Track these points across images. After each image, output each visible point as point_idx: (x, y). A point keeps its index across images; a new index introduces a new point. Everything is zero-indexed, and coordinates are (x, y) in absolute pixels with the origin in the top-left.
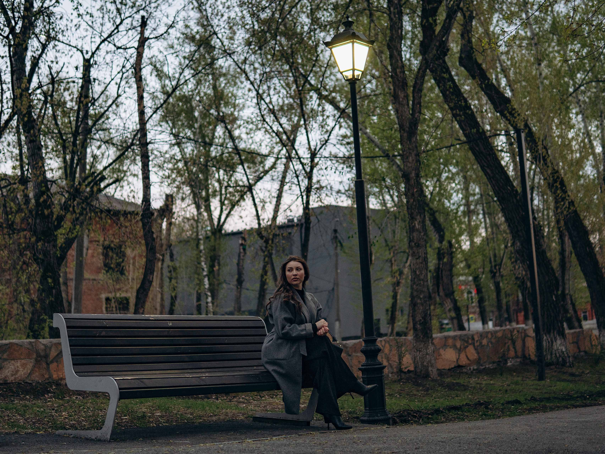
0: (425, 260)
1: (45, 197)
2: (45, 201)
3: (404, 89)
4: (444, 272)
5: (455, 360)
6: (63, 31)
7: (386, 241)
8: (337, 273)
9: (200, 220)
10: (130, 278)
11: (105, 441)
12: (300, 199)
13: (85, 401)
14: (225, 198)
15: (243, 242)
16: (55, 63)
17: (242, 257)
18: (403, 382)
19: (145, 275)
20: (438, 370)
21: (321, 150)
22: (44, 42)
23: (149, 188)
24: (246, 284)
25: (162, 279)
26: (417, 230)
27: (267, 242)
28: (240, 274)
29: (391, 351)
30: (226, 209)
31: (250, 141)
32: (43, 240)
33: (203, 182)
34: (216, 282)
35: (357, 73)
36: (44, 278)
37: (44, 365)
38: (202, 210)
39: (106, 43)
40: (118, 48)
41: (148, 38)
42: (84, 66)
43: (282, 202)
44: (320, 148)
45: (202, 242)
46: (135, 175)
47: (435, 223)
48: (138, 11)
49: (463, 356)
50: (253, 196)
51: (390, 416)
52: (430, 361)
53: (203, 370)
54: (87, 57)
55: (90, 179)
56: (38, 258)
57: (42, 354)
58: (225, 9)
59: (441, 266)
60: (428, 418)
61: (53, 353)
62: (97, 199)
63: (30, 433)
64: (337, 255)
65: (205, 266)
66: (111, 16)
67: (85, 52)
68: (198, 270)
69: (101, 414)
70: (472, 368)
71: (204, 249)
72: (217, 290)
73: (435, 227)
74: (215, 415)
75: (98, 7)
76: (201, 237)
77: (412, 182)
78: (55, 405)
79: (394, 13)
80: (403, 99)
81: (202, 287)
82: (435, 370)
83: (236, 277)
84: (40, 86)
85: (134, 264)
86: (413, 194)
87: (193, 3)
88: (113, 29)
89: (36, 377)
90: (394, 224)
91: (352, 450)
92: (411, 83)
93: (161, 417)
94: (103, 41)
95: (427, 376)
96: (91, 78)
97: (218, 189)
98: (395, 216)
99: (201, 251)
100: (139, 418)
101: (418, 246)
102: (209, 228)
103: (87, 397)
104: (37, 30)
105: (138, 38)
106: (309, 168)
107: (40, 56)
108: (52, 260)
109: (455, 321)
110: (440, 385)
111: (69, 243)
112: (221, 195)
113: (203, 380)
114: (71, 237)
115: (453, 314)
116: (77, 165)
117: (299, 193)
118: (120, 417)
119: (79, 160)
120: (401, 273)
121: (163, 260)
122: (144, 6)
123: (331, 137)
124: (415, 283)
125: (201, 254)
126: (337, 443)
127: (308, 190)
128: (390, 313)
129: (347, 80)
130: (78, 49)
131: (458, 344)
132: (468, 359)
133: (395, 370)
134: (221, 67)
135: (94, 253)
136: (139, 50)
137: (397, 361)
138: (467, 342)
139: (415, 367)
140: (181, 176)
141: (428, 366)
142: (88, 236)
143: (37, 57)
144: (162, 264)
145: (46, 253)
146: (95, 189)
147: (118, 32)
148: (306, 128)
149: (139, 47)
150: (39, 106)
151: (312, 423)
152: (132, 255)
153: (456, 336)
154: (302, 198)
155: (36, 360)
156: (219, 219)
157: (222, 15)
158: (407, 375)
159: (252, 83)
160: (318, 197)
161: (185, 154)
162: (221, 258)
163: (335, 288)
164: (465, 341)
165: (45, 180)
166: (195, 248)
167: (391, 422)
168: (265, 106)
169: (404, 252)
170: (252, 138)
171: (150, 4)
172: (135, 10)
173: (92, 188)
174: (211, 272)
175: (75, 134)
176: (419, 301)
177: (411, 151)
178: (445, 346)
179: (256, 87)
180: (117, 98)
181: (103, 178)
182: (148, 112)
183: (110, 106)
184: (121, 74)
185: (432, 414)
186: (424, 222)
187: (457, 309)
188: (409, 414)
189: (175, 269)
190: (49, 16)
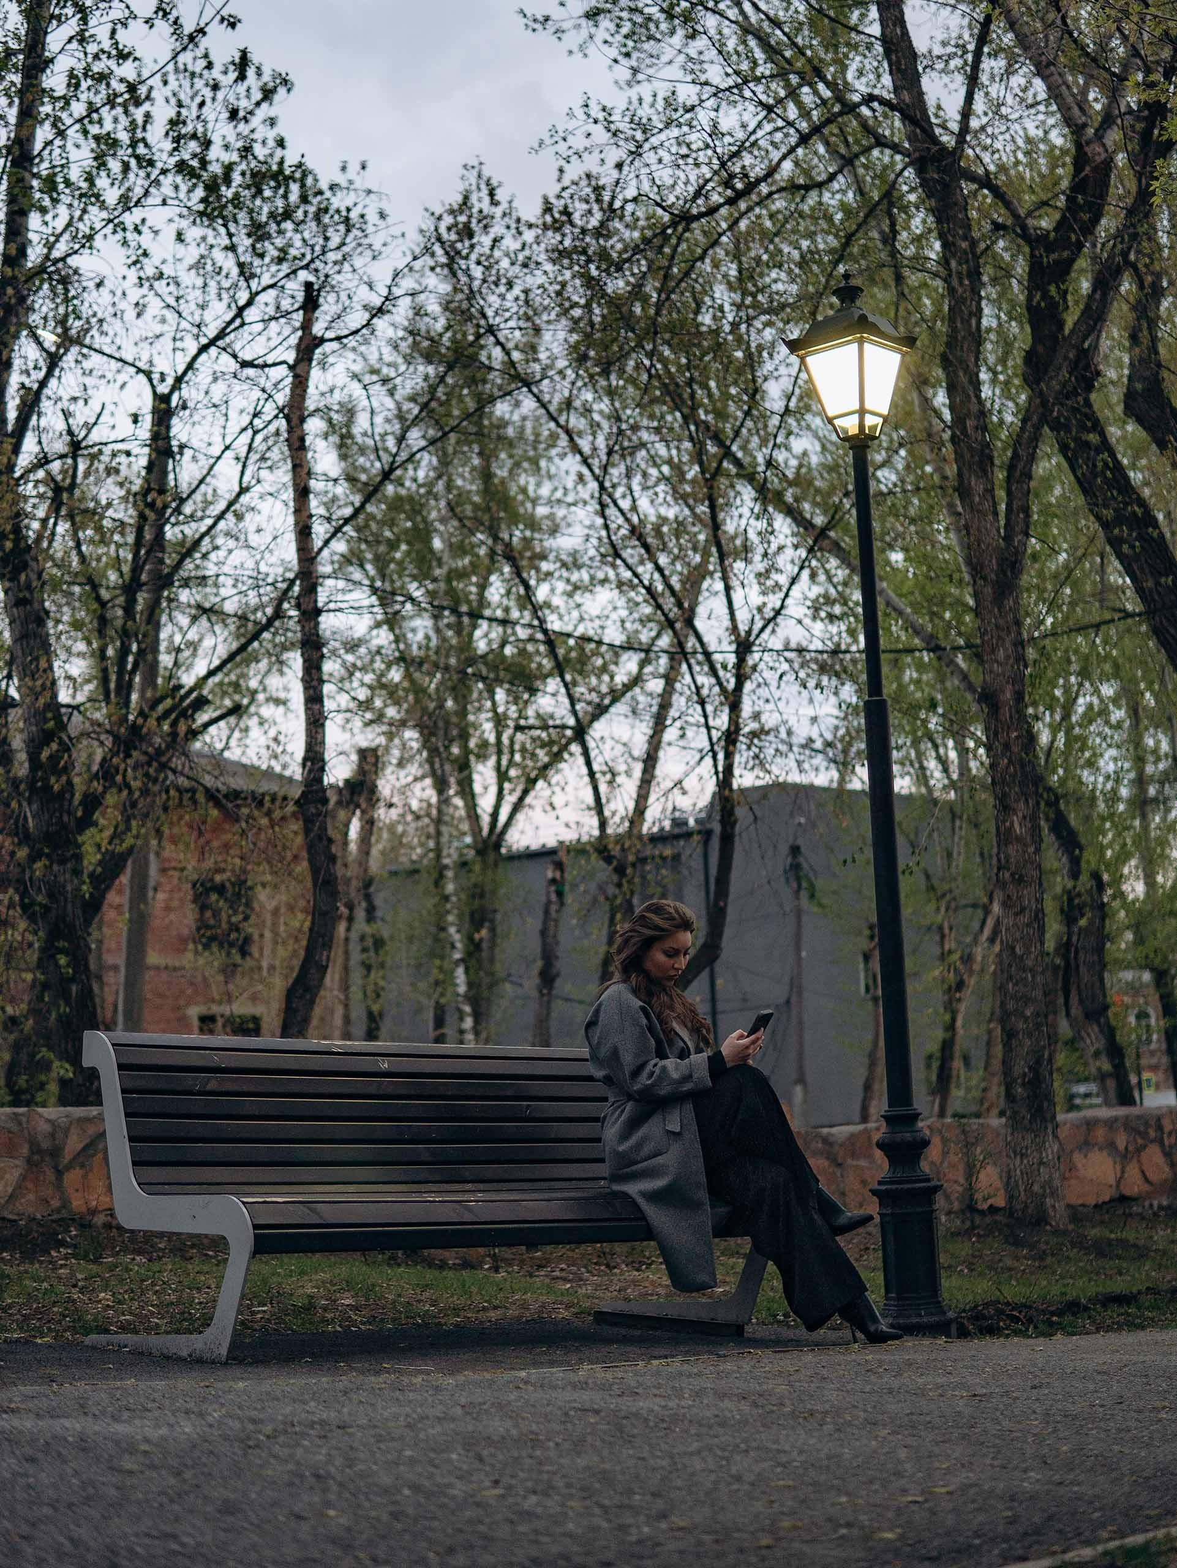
0: (1039, 916)
1: (54, 746)
2: (54, 758)
3: (985, 472)
4: (1081, 956)
5: (1113, 1182)
6: (101, 321)
7: (928, 877)
8: (799, 960)
9: (446, 818)
10: (265, 964)
11: (213, 1362)
12: (708, 761)
13: (156, 1267)
14: (511, 763)
15: (558, 875)
16: (81, 402)
17: (553, 914)
18: (979, 1236)
19: (310, 951)
20: (1068, 1206)
21: (765, 635)
22: (53, 349)
23: (323, 725)
24: (564, 986)
25: (346, 969)
26: (1019, 839)
27: (620, 870)
28: (548, 956)
29: (945, 1154)
30: (512, 791)
31: (575, 614)
32: (48, 856)
33: (454, 720)
34: (486, 980)
35: (870, 421)
36: (48, 953)
37: (50, 1175)
38: (451, 792)
39: (213, 351)
40: (245, 364)
41: (322, 341)
42: (155, 411)
43: (658, 772)
44: (762, 630)
45: (450, 874)
46: (278, 702)
47: (1060, 826)
48: (294, 272)
49: (1133, 1171)
50: (586, 753)
51: (951, 1315)
52: (1049, 1182)
53: (469, 1186)
54: (163, 389)
55: (168, 702)
56: (33, 903)
57: (45, 1145)
58: (517, 269)
59: (1075, 939)
60: (1051, 1324)
61: (74, 1144)
62: (186, 754)
63: (17, 1341)
64: (799, 913)
65: (457, 937)
66: (226, 284)
67: (156, 377)
68: (439, 945)
69: (198, 1298)
70: (1155, 1203)
71: (456, 893)
72: (488, 1000)
73: (1059, 836)
74: (495, 1308)
75: (191, 260)
76: (446, 861)
77: (1005, 713)
78: (80, 1276)
79: (959, 274)
80: (983, 497)
81: (450, 989)
82: (1060, 1206)
83: (540, 964)
84: (43, 461)
85: (275, 925)
86: (1007, 746)
87: (433, 255)
88: (229, 316)
89: (29, 1205)
90: (948, 832)
91: (868, 1388)
92: (1002, 455)
93: (356, 1308)
94: (204, 349)
95: (1040, 1220)
96: (174, 443)
97: (492, 738)
98: (952, 811)
99: (446, 898)
100: (297, 1311)
101: (1019, 880)
102: (468, 840)
103: (160, 1258)
104: (34, 318)
105: (294, 340)
106: (733, 681)
107: (43, 384)
108: (69, 906)
109: (1111, 1084)
110: (1073, 1245)
111: (113, 865)
112: (499, 753)
113: (470, 1210)
114: (118, 849)
115: (1107, 1066)
116: (136, 665)
117: (706, 745)
118: (249, 1307)
119: (141, 652)
120: (967, 959)
121: (351, 919)
122: (308, 257)
123: (789, 601)
124: (1010, 978)
125: (448, 906)
126: (824, 1372)
127: (731, 737)
128: (935, 1065)
129: (846, 439)
130: (139, 370)
131: (1121, 1140)
132: (1147, 1180)
133: (956, 1206)
134: (503, 424)
135: (171, 899)
136: (299, 370)
137: (962, 1180)
138: (1144, 1135)
139: (1011, 1198)
140: (397, 703)
141: (1044, 1196)
142: (158, 854)
143: (35, 386)
144: (348, 929)
145: (55, 892)
146: (182, 728)
147: (243, 324)
148: (725, 579)
149: (298, 361)
150: (41, 513)
151: (748, 1329)
152: (270, 905)
153: (1116, 1119)
154: (715, 758)
155: (29, 1161)
156: (495, 815)
157: (510, 285)
158: (988, 1220)
159: (585, 461)
160: (756, 757)
161: (408, 646)
162: (498, 917)
163: (794, 999)
164: (1139, 1133)
165: (54, 705)
166: (432, 888)
167: (954, 1329)
168: (621, 521)
169: (974, 906)
170: (578, 606)
171: (324, 253)
172: (285, 268)
173: (174, 724)
174: (474, 948)
175: (130, 588)
176: (1021, 1025)
177: (1003, 634)
178: (1086, 1145)
179: (597, 471)
180: (239, 495)
181: (201, 703)
182: (320, 530)
183: (221, 517)
184: (250, 432)
185: (1060, 1313)
186: (1034, 818)
187: (1115, 1051)
188: (1000, 1312)
189: (379, 943)
190: (65, 281)
